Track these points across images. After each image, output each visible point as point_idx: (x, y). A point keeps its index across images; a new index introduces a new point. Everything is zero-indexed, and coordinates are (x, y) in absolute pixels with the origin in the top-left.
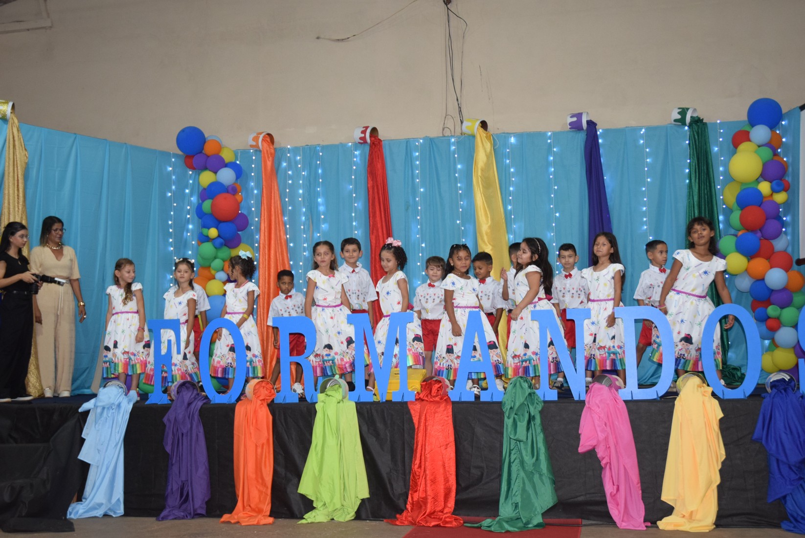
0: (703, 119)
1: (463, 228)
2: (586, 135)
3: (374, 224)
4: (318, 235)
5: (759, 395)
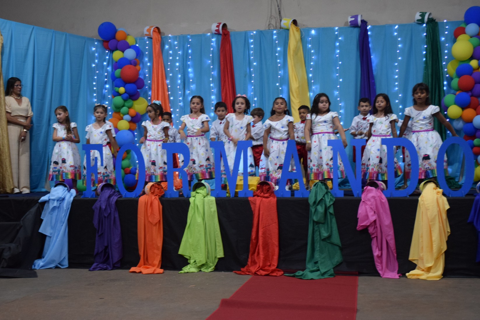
0: (435, 20)
1: (280, 88)
2: (361, 29)
3: (224, 85)
4: (189, 92)
5: (472, 195)
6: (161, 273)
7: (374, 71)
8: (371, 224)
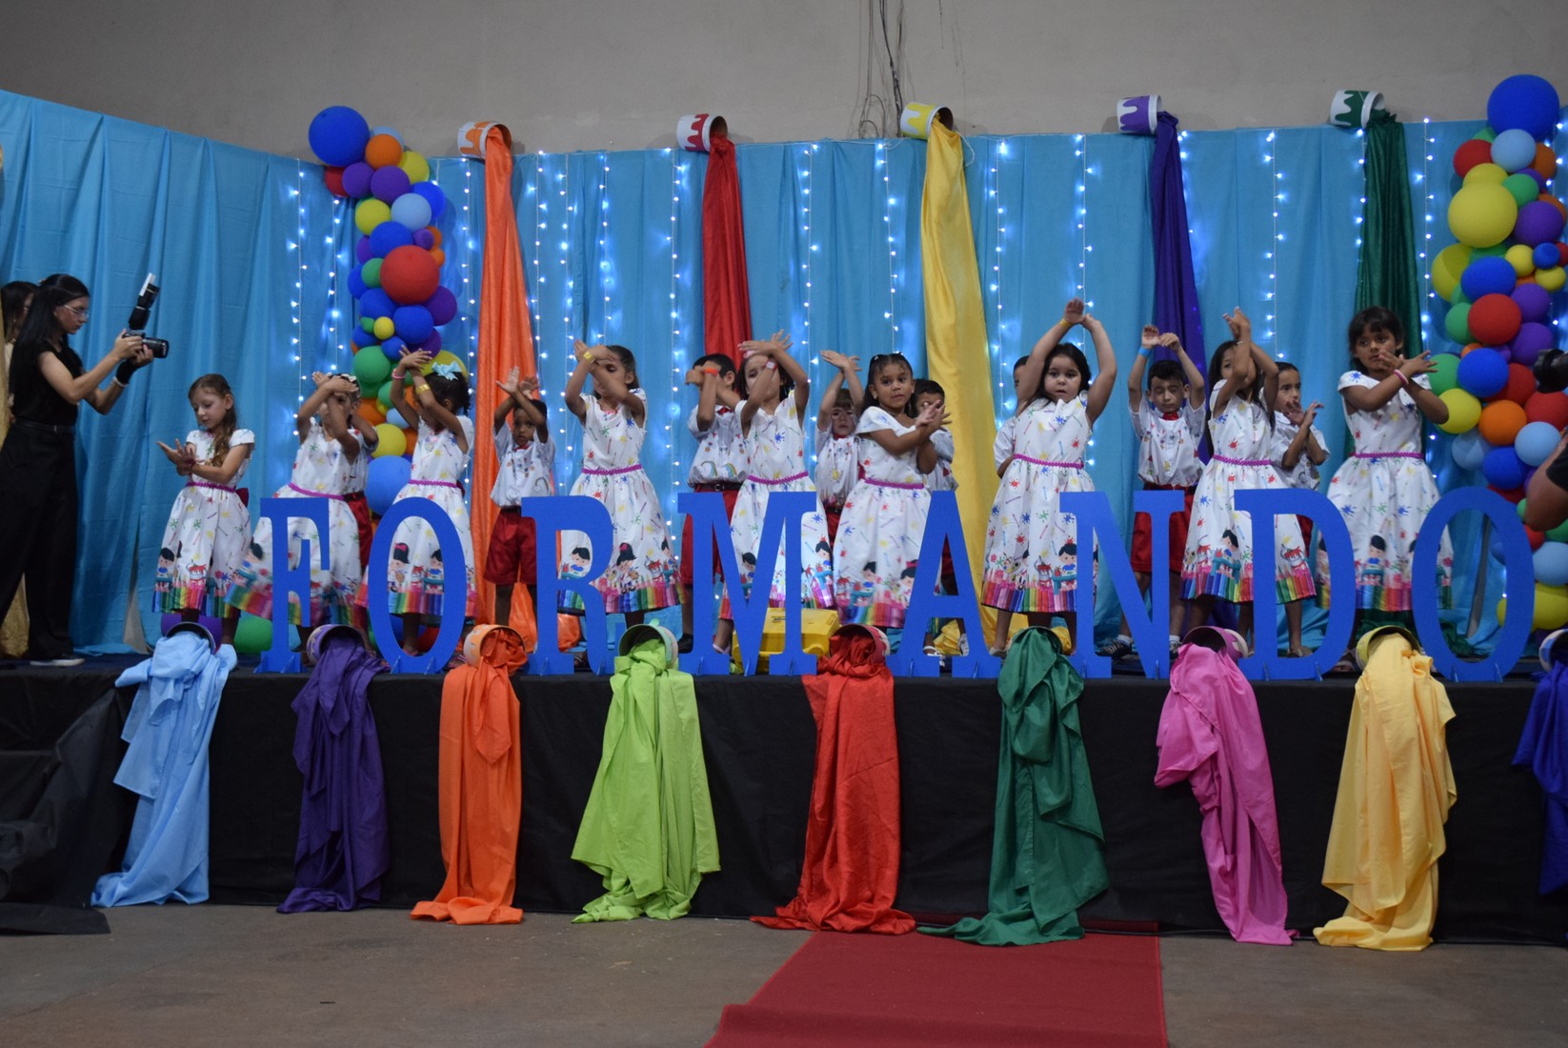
0: (1394, 116)
1: (896, 328)
2: (1156, 143)
3: (713, 317)
4: (599, 336)
5: (1526, 676)
6: (516, 923)
7: (1197, 278)
8: (1201, 766)
